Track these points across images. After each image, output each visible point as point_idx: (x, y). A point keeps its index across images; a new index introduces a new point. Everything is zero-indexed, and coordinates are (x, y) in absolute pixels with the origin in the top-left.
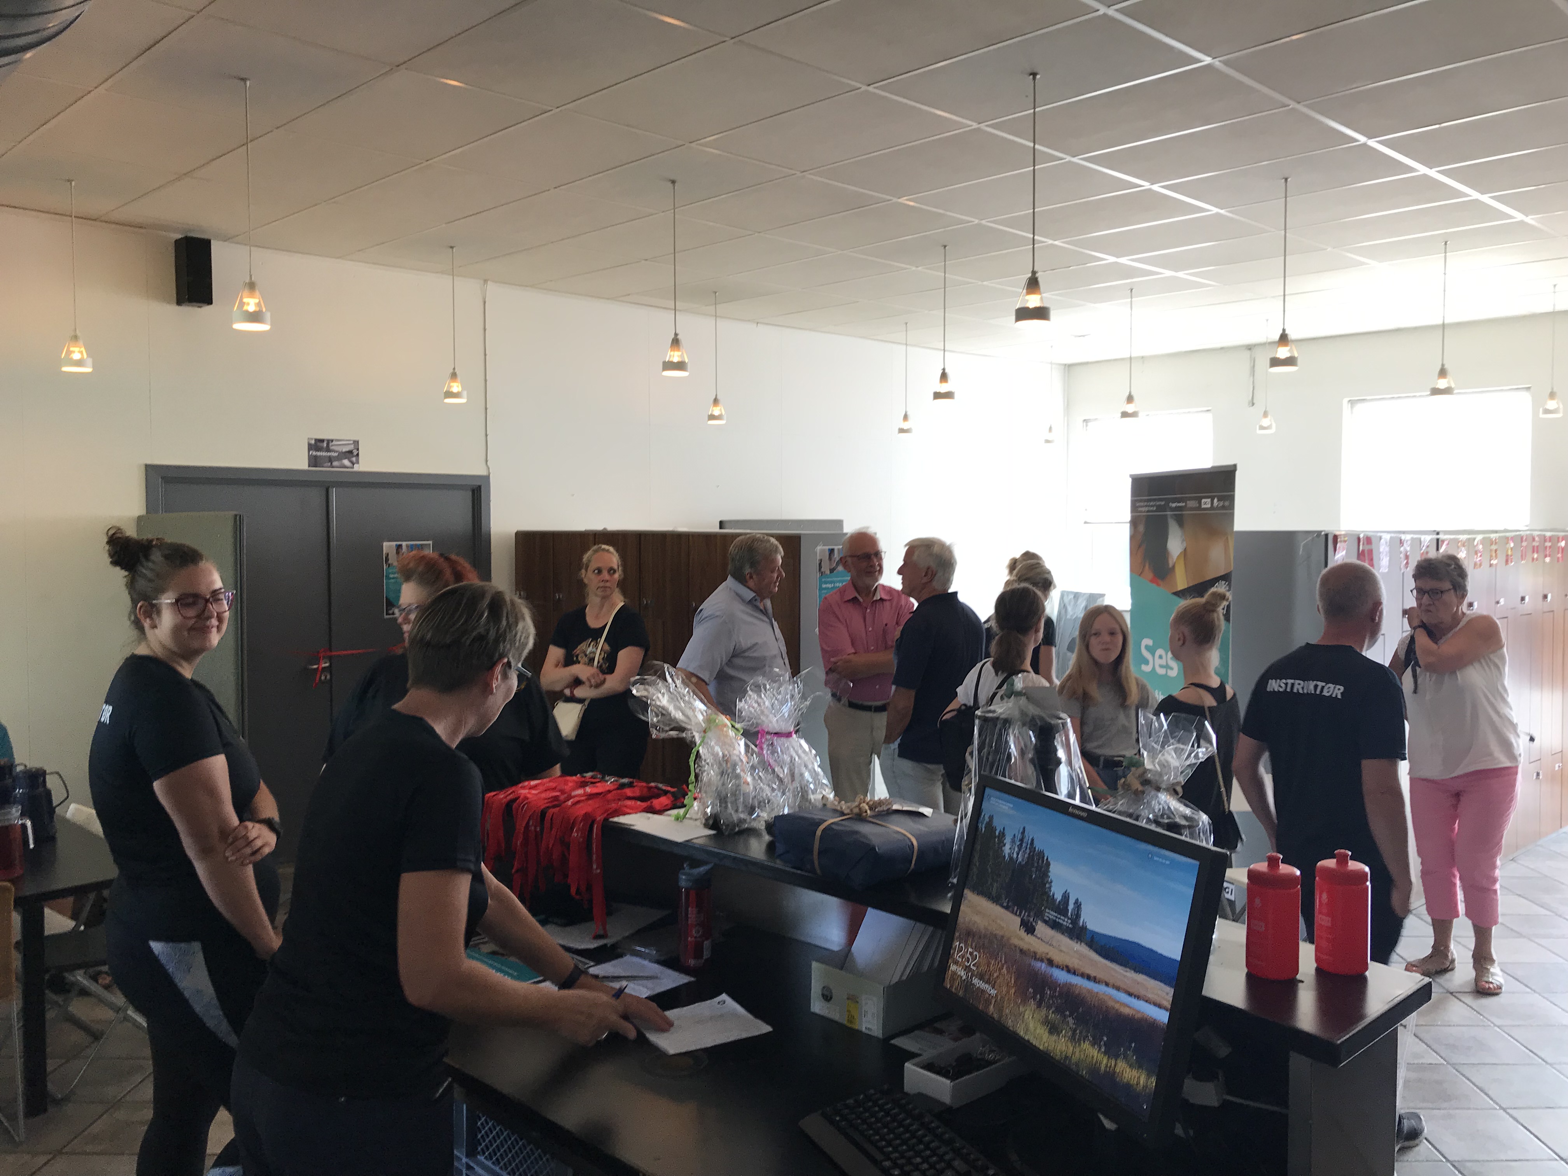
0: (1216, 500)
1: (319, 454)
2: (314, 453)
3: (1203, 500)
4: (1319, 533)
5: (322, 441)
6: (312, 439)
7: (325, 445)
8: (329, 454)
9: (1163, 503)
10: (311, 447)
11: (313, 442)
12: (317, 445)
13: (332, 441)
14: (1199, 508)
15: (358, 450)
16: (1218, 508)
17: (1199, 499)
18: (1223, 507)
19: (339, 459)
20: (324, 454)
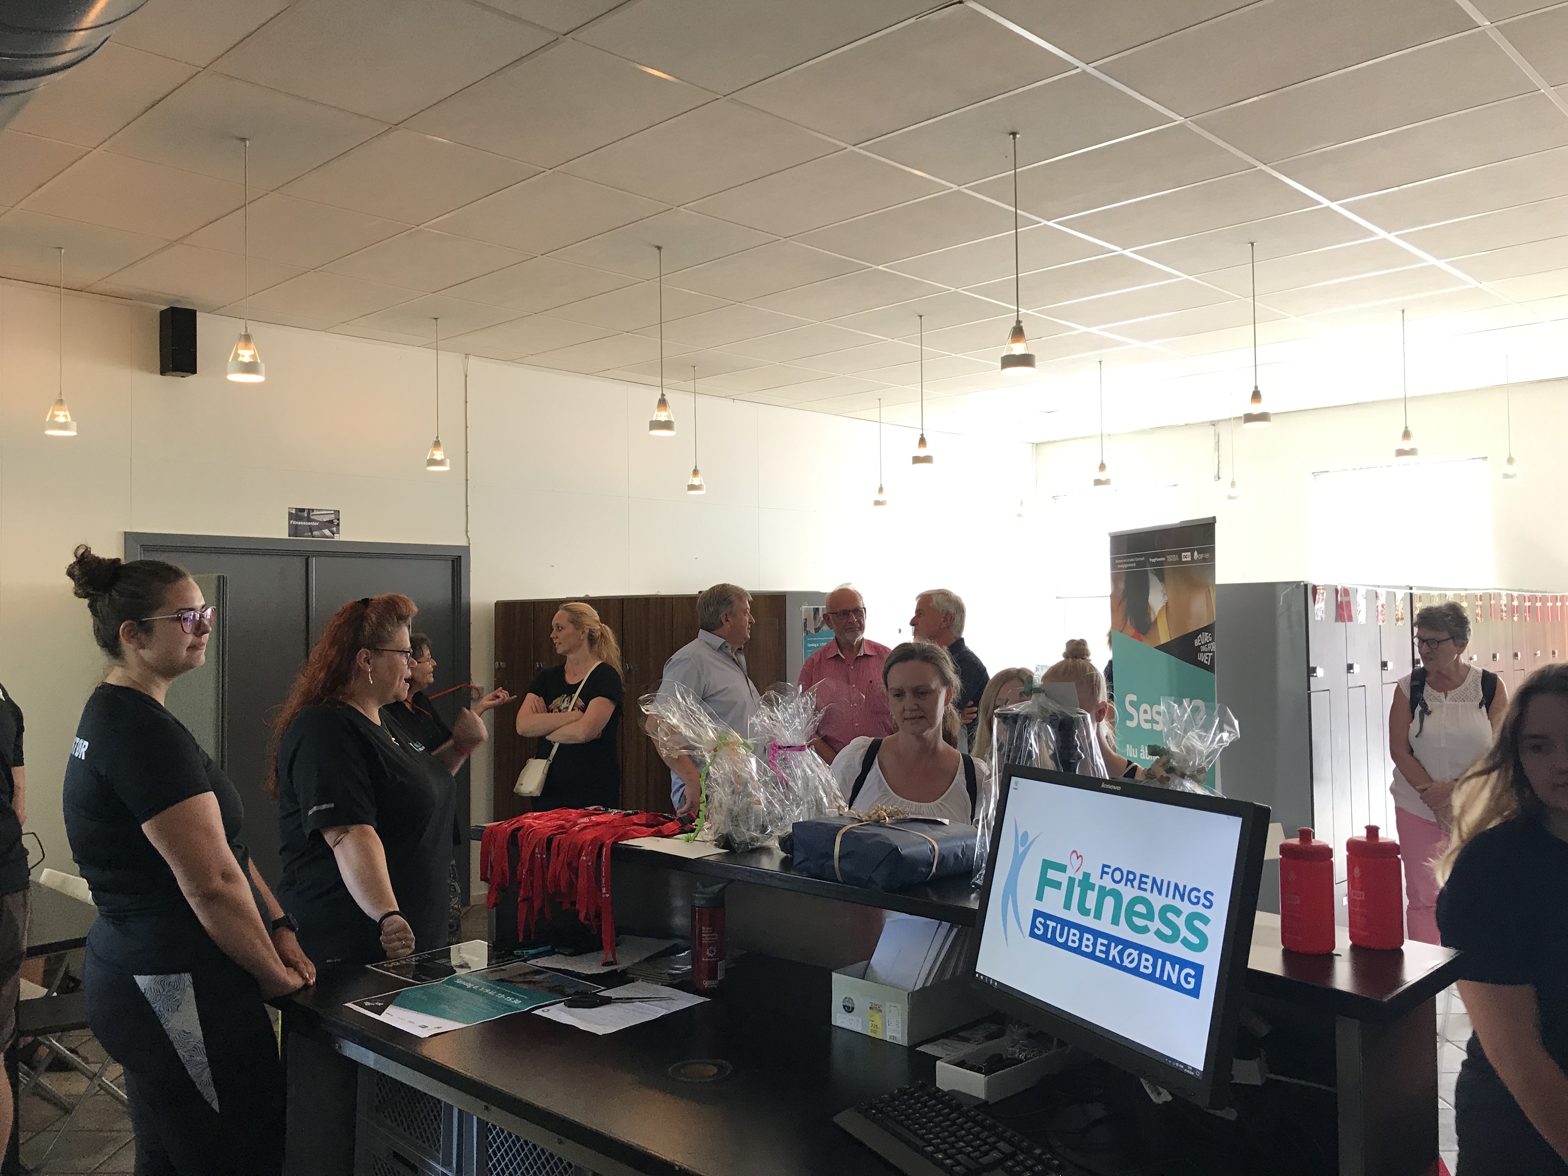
0: (1196, 553)
1: (299, 523)
2: (295, 523)
3: (1183, 554)
4: (1297, 584)
5: (303, 510)
6: (293, 508)
7: (306, 515)
8: (309, 523)
9: (1143, 559)
10: (291, 516)
11: (294, 511)
12: (298, 514)
13: (313, 510)
14: (1180, 561)
15: (338, 520)
16: (1198, 561)
17: (1179, 553)
18: (1204, 559)
19: (319, 528)
20: (305, 523)
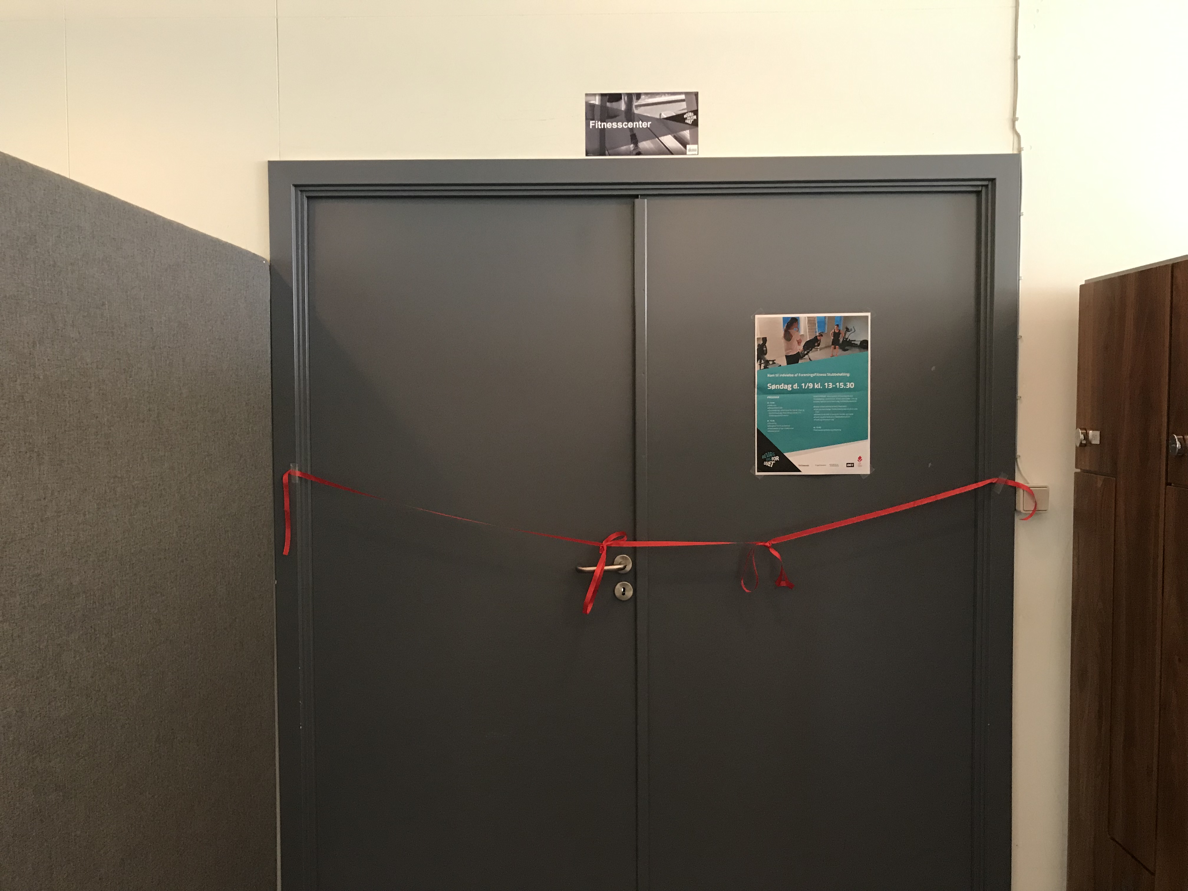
1: (609, 125)
2: (599, 125)
5: (616, 97)
6: (595, 95)
7: (623, 107)
8: (630, 125)
10: (591, 112)
11: (597, 101)
12: (605, 107)
13: (638, 96)
19: (653, 134)
20: (620, 125)
